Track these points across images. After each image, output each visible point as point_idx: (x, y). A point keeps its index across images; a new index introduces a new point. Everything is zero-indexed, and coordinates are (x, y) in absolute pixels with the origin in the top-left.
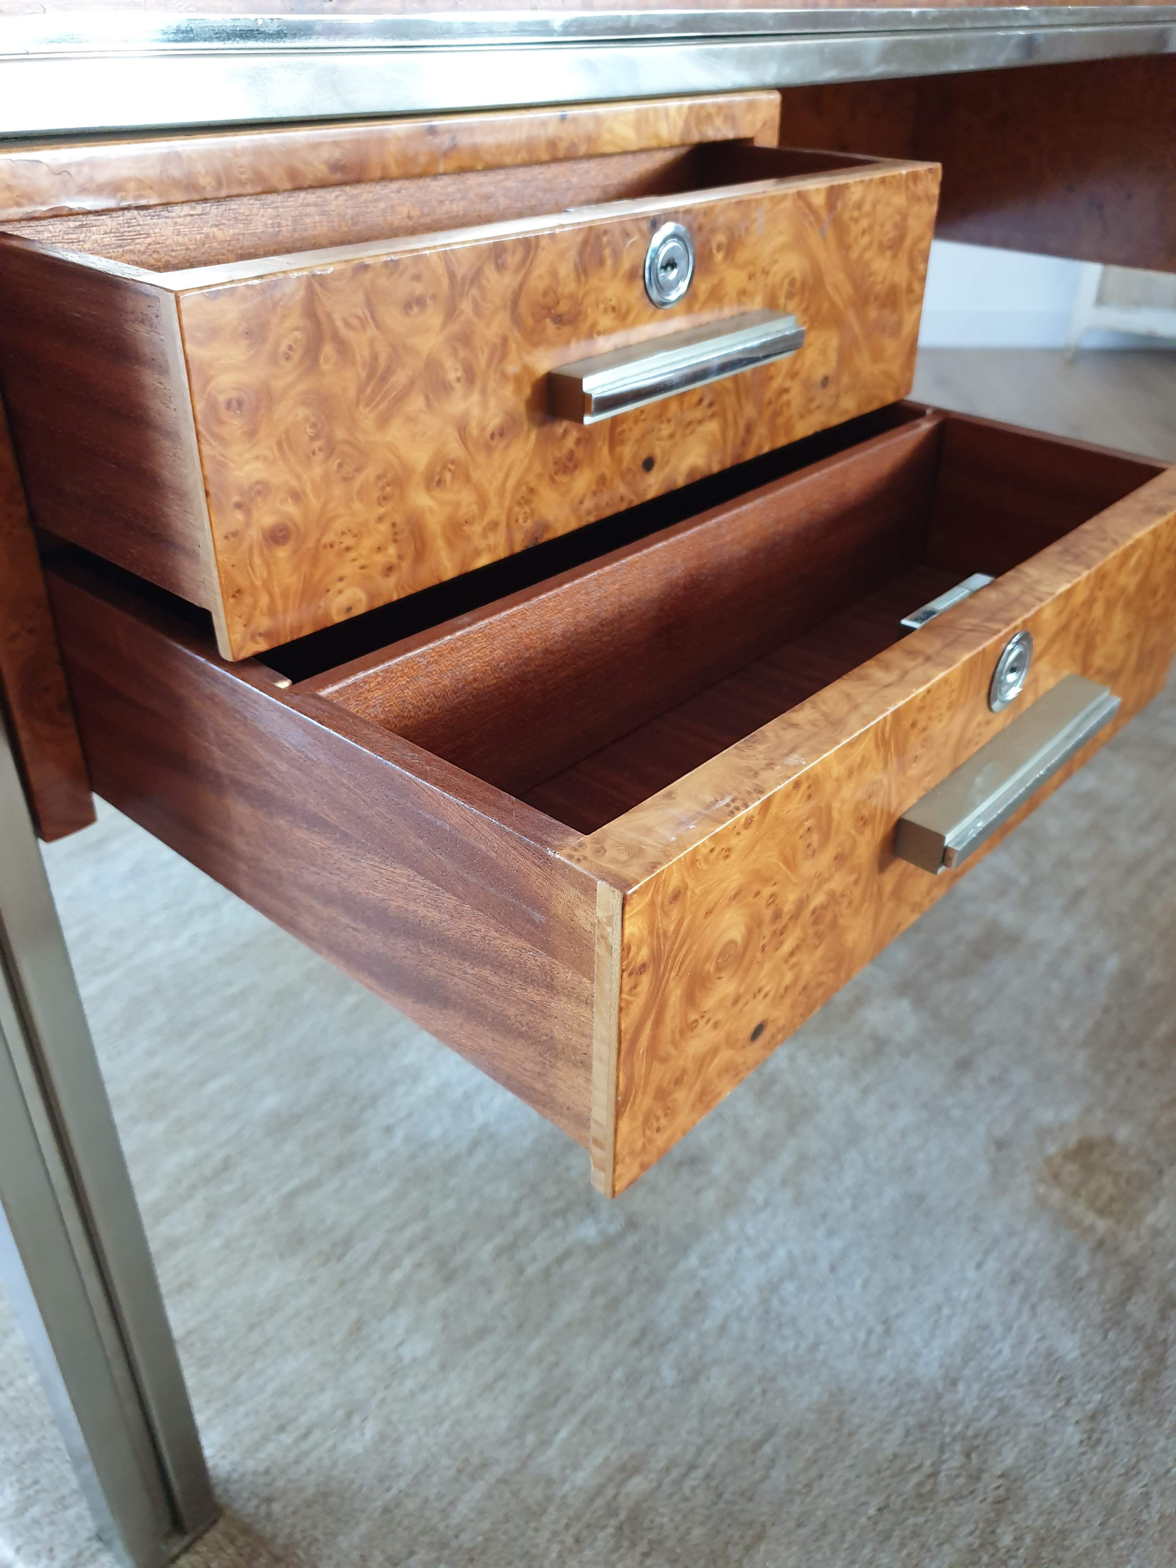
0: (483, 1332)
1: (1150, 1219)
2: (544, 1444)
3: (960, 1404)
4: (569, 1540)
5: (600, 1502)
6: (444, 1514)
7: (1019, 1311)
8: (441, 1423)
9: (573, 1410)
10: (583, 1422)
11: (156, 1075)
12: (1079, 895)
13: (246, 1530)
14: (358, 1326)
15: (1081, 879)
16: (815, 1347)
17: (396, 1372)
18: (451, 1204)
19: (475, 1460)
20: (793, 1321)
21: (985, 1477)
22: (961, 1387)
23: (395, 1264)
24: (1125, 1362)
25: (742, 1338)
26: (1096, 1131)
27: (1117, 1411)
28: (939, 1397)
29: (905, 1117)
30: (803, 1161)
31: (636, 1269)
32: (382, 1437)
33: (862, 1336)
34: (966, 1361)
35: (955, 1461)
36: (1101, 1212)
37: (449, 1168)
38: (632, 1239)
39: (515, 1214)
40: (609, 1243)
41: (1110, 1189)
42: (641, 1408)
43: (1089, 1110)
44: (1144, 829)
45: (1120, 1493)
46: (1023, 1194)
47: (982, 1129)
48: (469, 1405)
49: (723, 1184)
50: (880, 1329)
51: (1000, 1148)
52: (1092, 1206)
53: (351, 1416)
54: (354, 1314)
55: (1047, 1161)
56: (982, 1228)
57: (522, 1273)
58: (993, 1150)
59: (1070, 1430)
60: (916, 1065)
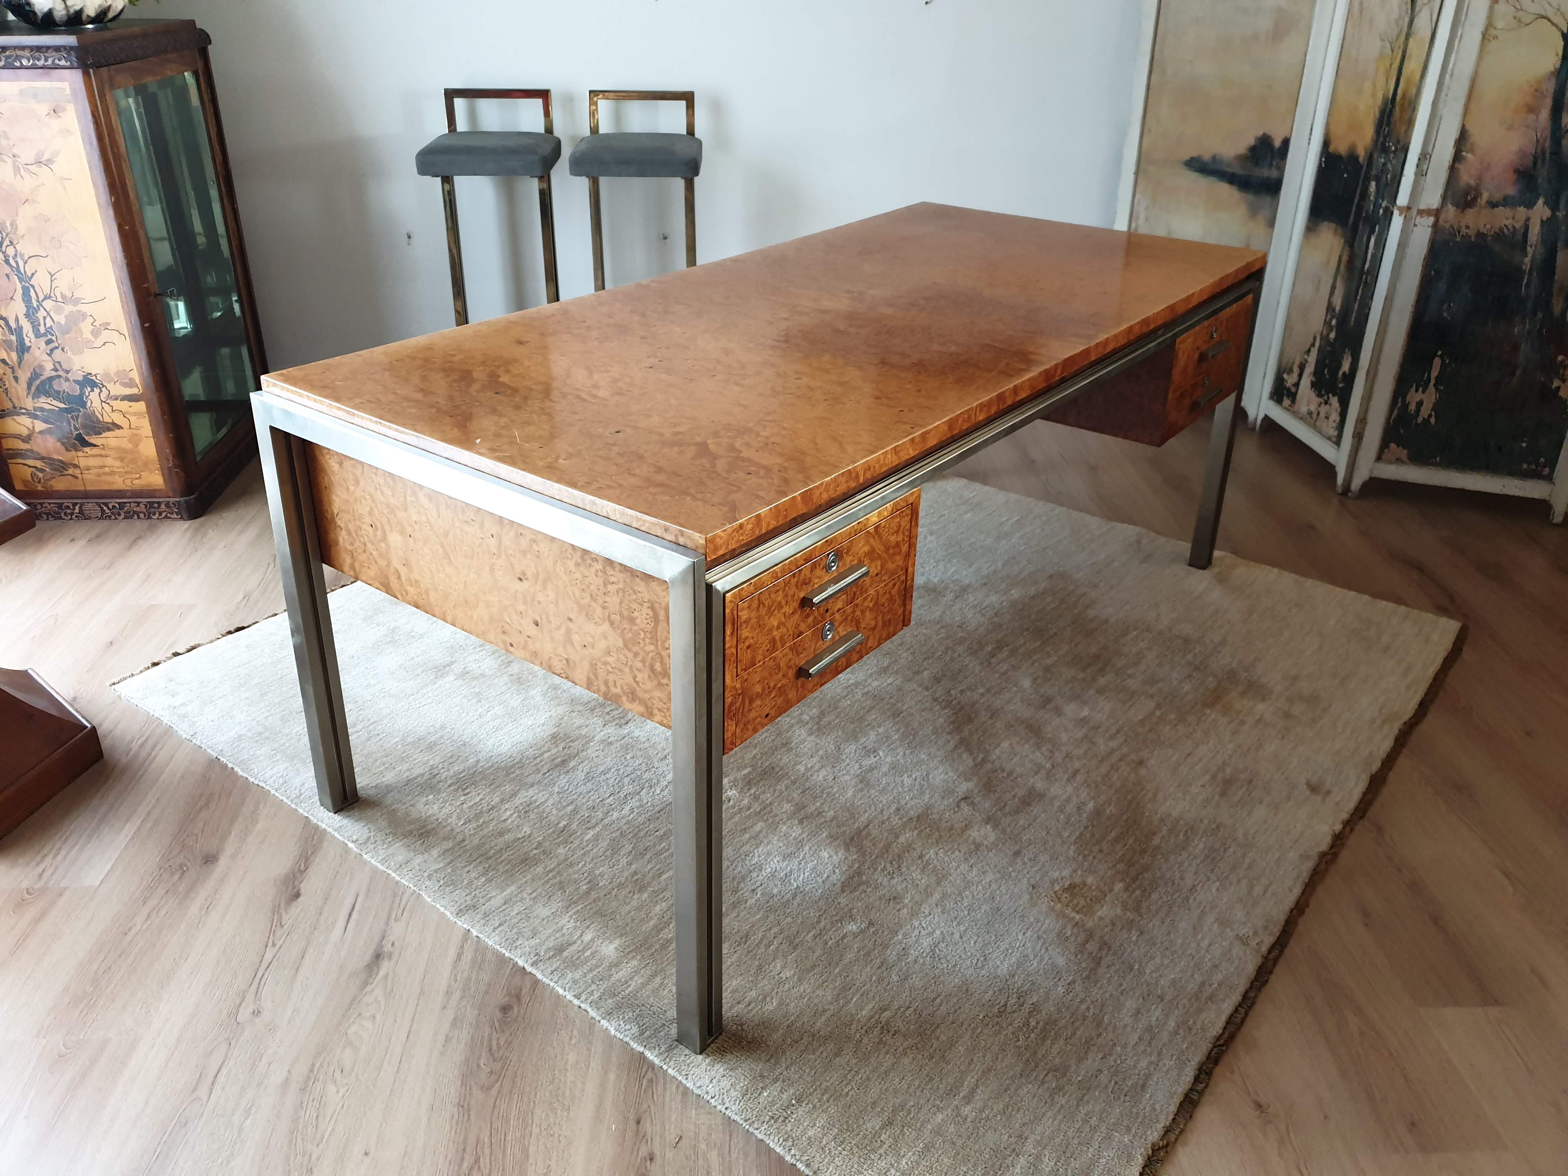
0: (813, 967)
1: (1099, 914)
2: (847, 1003)
3: (1016, 982)
4: (863, 1032)
5: (873, 1019)
6: (812, 1026)
7: (1041, 950)
8: (804, 998)
9: (857, 991)
10: (862, 995)
11: (636, 873)
12: (1076, 772)
13: (734, 1035)
14: (760, 967)
15: (1077, 765)
16: (955, 965)
17: (781, 982)
18: (789, 919)
19: (821, 1009)
20: (945, 957)
21: (1025, 1005)
22: (1016, 977)
23: (770, 943)
24: (1084, 965)
25: (924, 964)
26: (1078, 880)
27: (1079, 981)
28: (1007, 981)
29: (990, 877)
30: (944, 896)
31: (876, 941)
32: (780, 1004)
33: (975, 961)
34: (1018, 968)
35: (1013, 1001)
36: (1078, 913)
37: (786, 904)
38: (872, 930)
39: (819, 922)
40: (862, 931)
41: (1083, 902)
42: (885, 990)
43: (1075, 871)
44: (1112, 737)
45: (1078, 1008)
46: (1044, 906)
47: (1025, 880)
48: (813, 992)
49: (910, 906)
50: (982, 959)
51: (1034, 888)
52: (1073, 909)
53: (765, 998)
54: (757, 963)
55: (1055, 893)
56: (1026, 919)
57: (826, 944)
58: (1031, 889)
59: (1059, 989)
60: (995, 855)
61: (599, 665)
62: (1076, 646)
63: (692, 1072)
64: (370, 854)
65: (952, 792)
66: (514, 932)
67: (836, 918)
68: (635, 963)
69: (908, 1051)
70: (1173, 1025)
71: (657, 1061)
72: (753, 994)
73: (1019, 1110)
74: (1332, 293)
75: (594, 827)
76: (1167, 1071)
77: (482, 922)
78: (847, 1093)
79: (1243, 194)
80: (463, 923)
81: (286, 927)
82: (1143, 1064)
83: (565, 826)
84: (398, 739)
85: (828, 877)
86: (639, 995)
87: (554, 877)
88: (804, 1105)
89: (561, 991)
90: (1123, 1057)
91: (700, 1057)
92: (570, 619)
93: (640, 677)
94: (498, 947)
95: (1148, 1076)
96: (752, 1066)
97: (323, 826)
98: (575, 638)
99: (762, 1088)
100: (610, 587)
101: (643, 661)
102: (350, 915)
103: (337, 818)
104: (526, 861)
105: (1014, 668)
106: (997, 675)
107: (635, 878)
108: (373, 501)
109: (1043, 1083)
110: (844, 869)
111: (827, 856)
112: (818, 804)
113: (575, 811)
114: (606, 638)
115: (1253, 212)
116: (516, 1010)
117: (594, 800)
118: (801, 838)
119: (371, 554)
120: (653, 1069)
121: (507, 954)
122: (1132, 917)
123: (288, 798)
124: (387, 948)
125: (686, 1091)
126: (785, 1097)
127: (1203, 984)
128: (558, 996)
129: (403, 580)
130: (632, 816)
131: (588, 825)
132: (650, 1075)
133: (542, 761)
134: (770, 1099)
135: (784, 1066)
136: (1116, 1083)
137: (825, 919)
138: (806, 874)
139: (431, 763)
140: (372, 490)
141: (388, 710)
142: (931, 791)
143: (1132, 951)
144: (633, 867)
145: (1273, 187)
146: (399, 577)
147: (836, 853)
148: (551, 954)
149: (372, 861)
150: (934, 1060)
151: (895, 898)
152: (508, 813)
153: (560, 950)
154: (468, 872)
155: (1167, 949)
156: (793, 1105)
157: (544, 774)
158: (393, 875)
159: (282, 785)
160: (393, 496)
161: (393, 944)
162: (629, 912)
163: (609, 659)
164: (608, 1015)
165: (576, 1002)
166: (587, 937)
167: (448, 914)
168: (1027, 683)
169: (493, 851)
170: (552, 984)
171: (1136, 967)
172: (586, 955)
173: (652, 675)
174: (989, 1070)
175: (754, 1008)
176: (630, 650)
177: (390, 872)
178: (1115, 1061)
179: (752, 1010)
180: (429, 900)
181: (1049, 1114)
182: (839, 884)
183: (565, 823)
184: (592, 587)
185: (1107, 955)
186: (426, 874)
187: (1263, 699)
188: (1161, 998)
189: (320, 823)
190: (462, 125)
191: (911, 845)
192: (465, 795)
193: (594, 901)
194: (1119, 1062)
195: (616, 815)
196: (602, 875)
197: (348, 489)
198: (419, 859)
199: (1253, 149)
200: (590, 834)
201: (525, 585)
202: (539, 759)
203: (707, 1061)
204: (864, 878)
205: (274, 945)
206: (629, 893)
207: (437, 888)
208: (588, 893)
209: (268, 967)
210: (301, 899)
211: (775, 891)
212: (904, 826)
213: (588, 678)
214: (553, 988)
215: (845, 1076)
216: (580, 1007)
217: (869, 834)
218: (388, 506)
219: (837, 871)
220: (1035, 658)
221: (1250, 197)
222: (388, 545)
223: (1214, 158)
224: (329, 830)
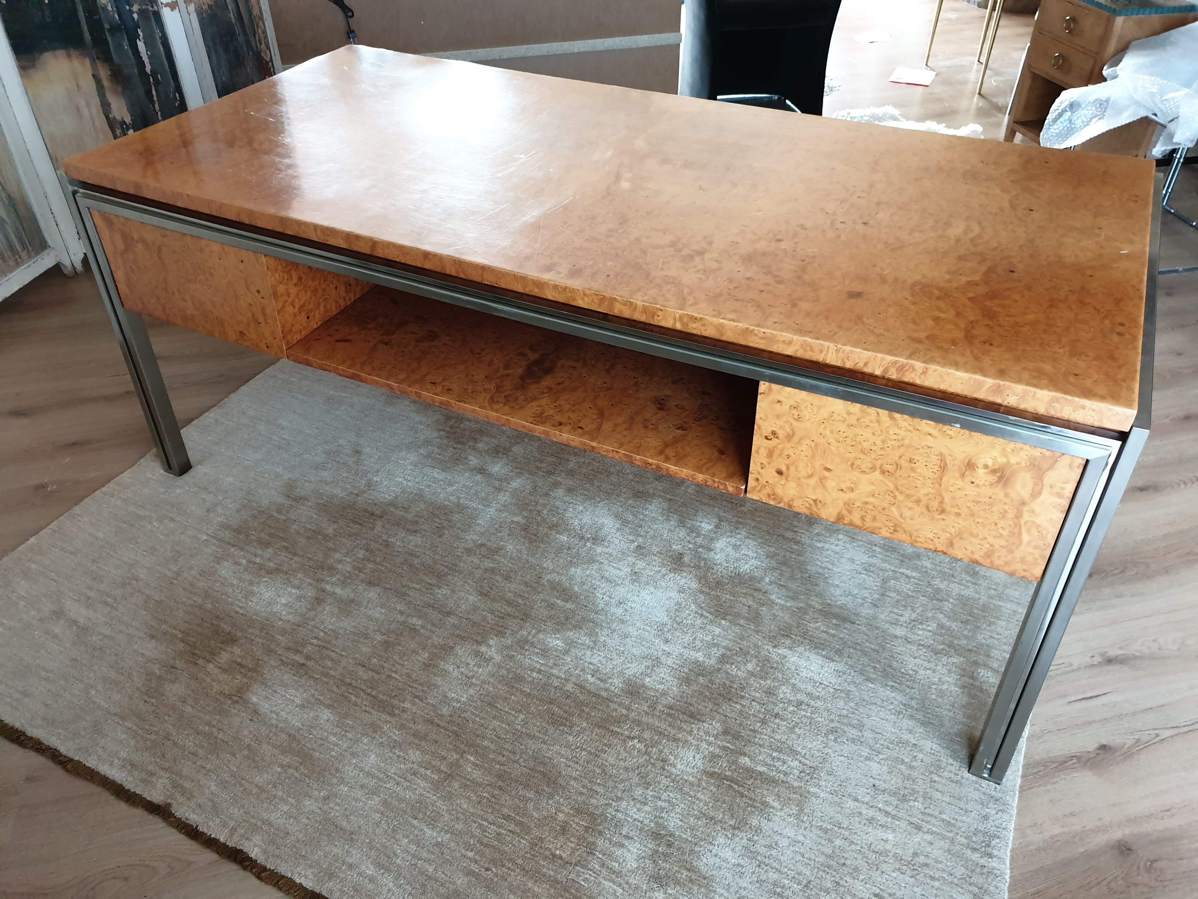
74: (107, 111)
81: (1137, 737)
102: (1091, 698)
124: (1098, 659)
161: (1093, 657)
205: (1157, 735)
209: (1177, 727)
210: (1104, 742)
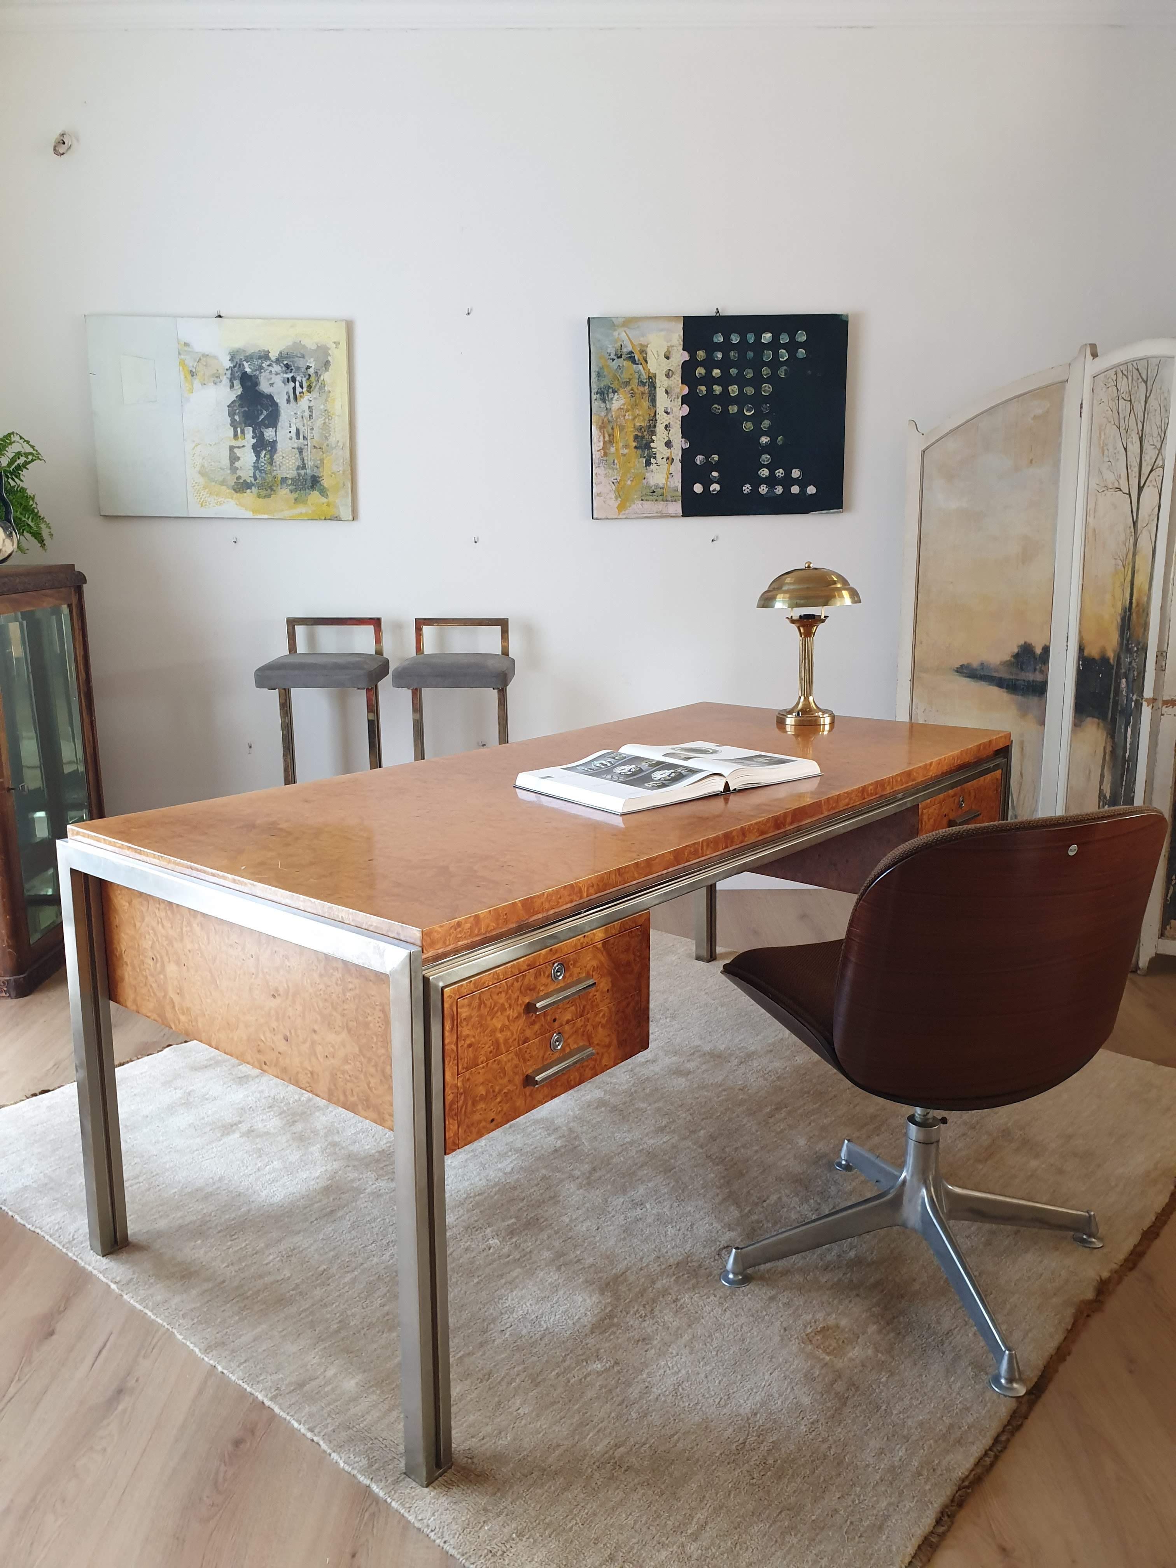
0: (553, 1403)
1: (849, 1355)
2: (583, 1438)
3: (758, 1421)
4: (595, 1467)
5: (607, 1455)
6: (544, 1461)
7: (786, 1389)
8: (540, 1433)
9: (595, 1427)
10: (598, 1431)
11: (387, 1314)
13: (464, 1468)
14: (499, 1403)
16: (697, 1404)
17: (517, 1418)
18: (535, 1358)
19: (555, 1445)
20: (688, 1396)
21: (765, 1443)
22: (759, 1415)
23: (513, 1380)
24: (829, 1404)
25: (665, 1401)
26: (831, 1323)
27: (822, 1420)
28: (748, 1419)
29: (743, 1320)
30: (694, 1337)
31: (619, 1379)
32: (514, 1439)
33: (717, 1400)
34: (761, 1407)
35: (752, 1439)
36: (828, 1354)
37: (532, 1345)
38: (616, 1368)
39: (564, 1361)
40: (607, 1370)
41: (834, 1345)
42: (623, 1427)
43: (829, 1315)
45: (819, 1446)
46: (794, 1347)
47: (778, 1324)
48: (550, 1428)
49: (658, 1347)
50: (726, 1397)
51: (785, 1330)
52: (824, 1351)
53: (500, 1433)
54: (497, 1399)
55: (807, 1335)
56: (773, 1360)
57: (569, 1382)
58: (782, 1331)
59: (802, 1427)
60: (750, 1299)
61: (339, 1075)
62: (854, 1107)
63: (415, 1505)
64: (131, 1295)
65: (714, 1241)
66: (258, 1367)
67: (582, 1357)
68: (374, 1397)
69: (639, 1487)
70: (916, 1464)
71: (381, 1494)
72: (489, 1429)
73: (747, 1549)
74: (1101, 782)
75: (353, 1271)
76: (908, 1512)
77: (229, 1358)
78: (571, 1528)
79: (1014, 696)
80: (209, 1360)
81: (34, 1363)
82: (883, 1504)
83: (325, 1270)
84: (176, 1190)
85: (579, 1319)
86: (373, 1429)
87: (307, 1316)
88: (524, 1539)
89: (296, 1425)
90: (862, 1497)
91: (426, 1490)
92: (315, 1031)
93: (373, 1082)
94: (240, 1382)
95: (887, 1518)
96: (477, 1499)
97: (90, 1269)
98: (319, 1049)
99: (484, 1522)
100: (348, 994)
101: (376, 1066)
102: (100, 1351)
103: (104, 1260)
104: (282, 1301)
105: (790, 1127)
106: (773, 1134)
107: (387, 1318)
108: (155, 934)
109: (775, 1522)
110: (596, 1312)
111: (581, 1300)
112: (578, 1252)
113: (336, 1257)
114: (344, 1046)
115: (1024, 711)
116: (248, 1444)
117: (357, 1247)
118: (556, 1283)
119: (151, 986)
120: (377, 1503)
121: (249, 1389)
122: (883, 1358)
123: (60, 1243)
124: (131, 1383)
125: (406, 1525)
126: (506, 1530)
127: (951, 1426)
128: (293, 1429)
129: (177, 1009)
130: (391, 1261)
131: (347, 1270)
132: (373, 1508)
133: (311, 1211)
134: (491, 1533)
135: (510, 1499)
136: (852, 1523)
137: (571, 1358)
138: (557, 1317)
139: (205, 1211)
140: (154, 924)
141: (172, 1164)
142: (694, 1240)
143: (880, 1393)
144: (386, 1308)
145: (1039, 689)
146: (174, 1007)
147: (590, 1297)
148: (292, 1388)
149: (132, 1301)
150: (664, 1497)
151: (644, 1339)
152: (271, 1257)
153: (301, 1385)
154: (223, 1311)
155: (917, 1390)
156: (513, 1539)
157: (312, 1222)
158: (150, 1314)
159: (57, 1230)
160: (172, 927)
161: (137, 1381)
162: (375, 1350)
163: (347, 1067)
164: (339, 1448)
165: (309, 1435)
166: (330, 1373)
167: (197, 1350)
168: (802, 1142)
169: (250, 1292)
170: (288, 1418)
171: (884, 1408)
172: (326, 1389)
173: (383, 1079)
174: (721, 1507)
175: (487, 1442)
176: (364, 1056)
177: (147, 1311)
178: (853, 1501)
179: (485, 1444)
180: (180, 1337)
181: (778, 1554)
182: (590, 1326)
183: (325, 1267)
184: (334, 996)
185: (854, 1395)
186: (181, 1313)
187: (1037, 1156)
188: (907, 1438)
189: (87, 1267)
190: (301, 648)
191: (667, 1290)
192: (232, 1240)
193: (343, 1339)
194: (857, 1502)
195: (375, 1260)
196: (353, 1315)
197: (135, 926)
198: (177, 1299)
199: (1017, 656)
200: (348, 1277)
201: (278, 1000)
202: (308, 1209)
203: (432, 1494)
204: (616, 1320)
205: (20, 1379)
206: (378, 1332)
207: (189, 1326)
208: (337, 1332)
209: (9, 1402)
210: (54, 1337)
211: (524, 1332)
212: (662, 1272)
213: (330, 1090)
214: (289, 1422)
215: (571, 1511)
216: (313, 1440)
217: (626, 1280)
218: (167, 938)
219: (589, 1313)
220: (812, 1118)
221: (1020, 698)
222: (165, 977)
223: (982, 664)
224: (95, 1272)
